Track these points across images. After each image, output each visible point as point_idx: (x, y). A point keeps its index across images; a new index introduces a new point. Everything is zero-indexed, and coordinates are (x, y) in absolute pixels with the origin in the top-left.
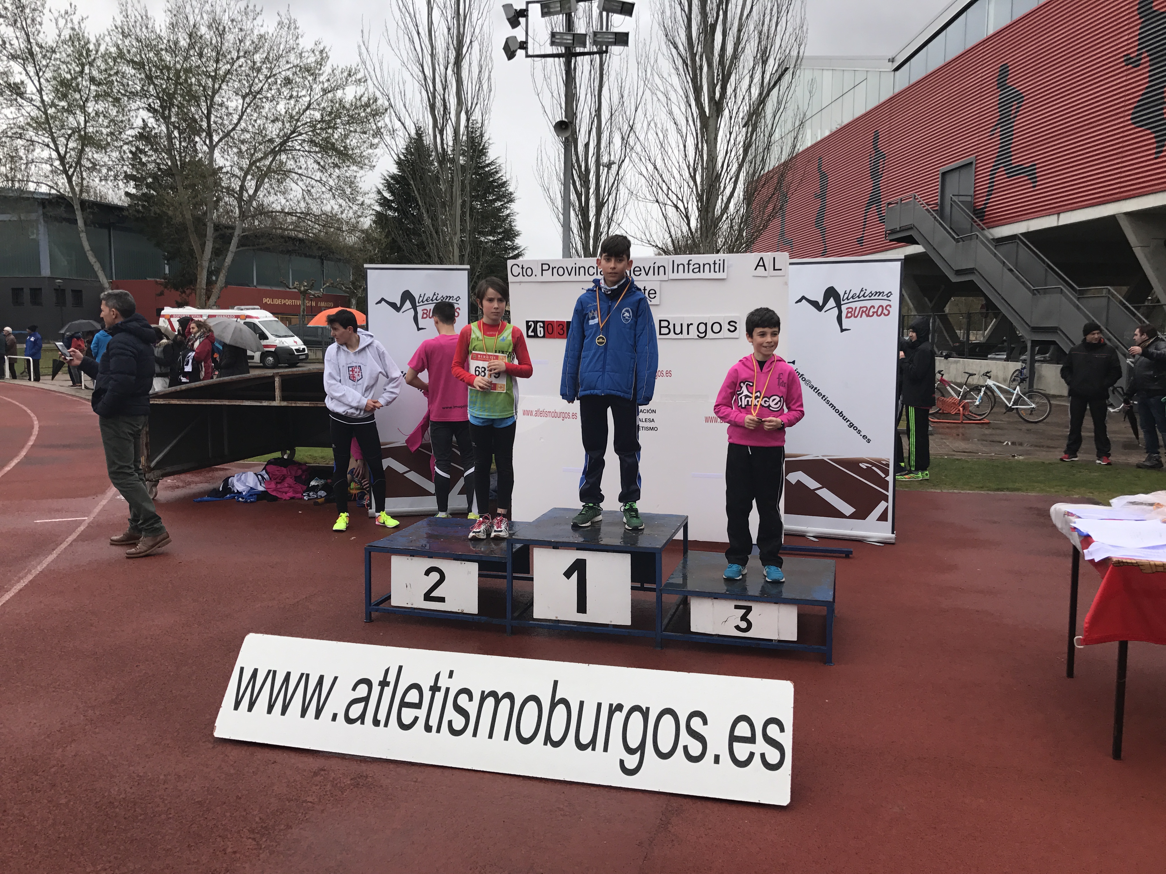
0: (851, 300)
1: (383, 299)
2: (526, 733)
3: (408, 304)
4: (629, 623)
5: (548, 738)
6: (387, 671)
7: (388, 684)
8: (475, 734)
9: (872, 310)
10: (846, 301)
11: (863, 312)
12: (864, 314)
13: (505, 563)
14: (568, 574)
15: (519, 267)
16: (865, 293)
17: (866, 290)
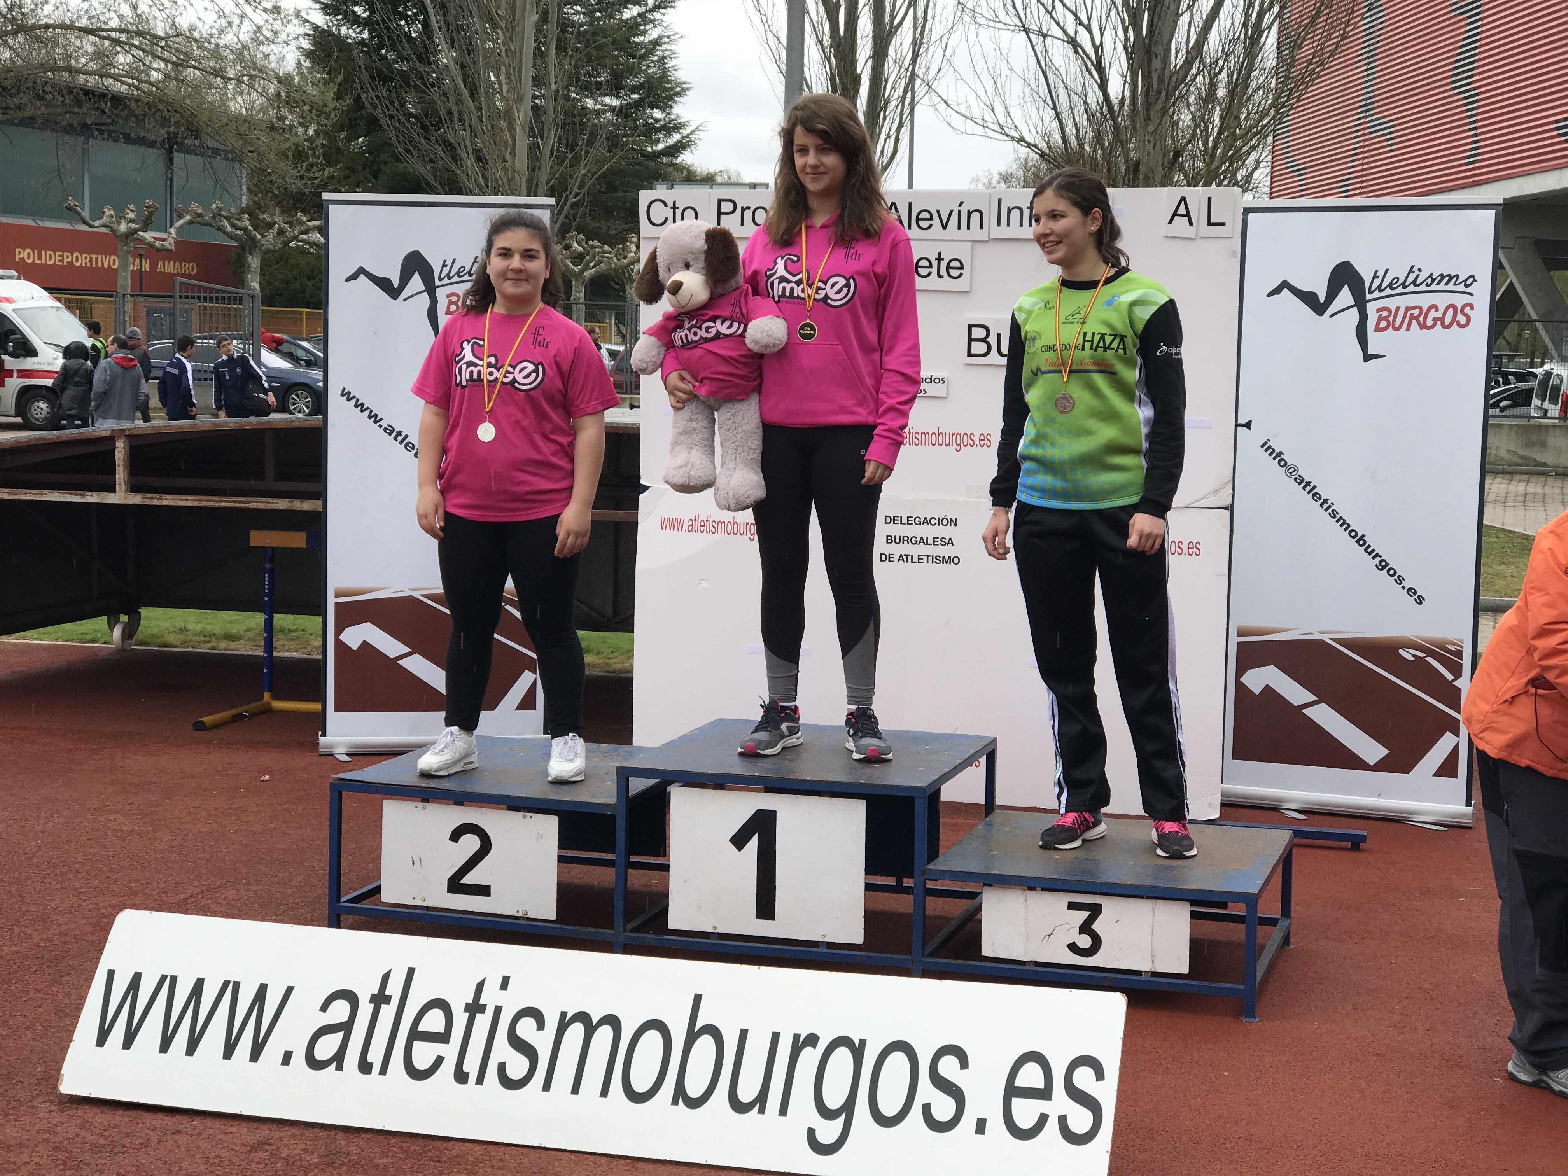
0: (1388, 292)
1: (361, 271)
2: (640, 1086)
3: (416, 283)
4: (859, 940)
5: (680, 1094)
6: (386, 978)
7: (387, 1000)
8: (547, 1087)
9: (1432, 314)
10: (1377, 294)
11: (1412, 317)
12: (1414, 322)
13: (613, 817)
14: (739, 840)
15: (666, 205)
16: (1418, 275)
17: (1420, 270)
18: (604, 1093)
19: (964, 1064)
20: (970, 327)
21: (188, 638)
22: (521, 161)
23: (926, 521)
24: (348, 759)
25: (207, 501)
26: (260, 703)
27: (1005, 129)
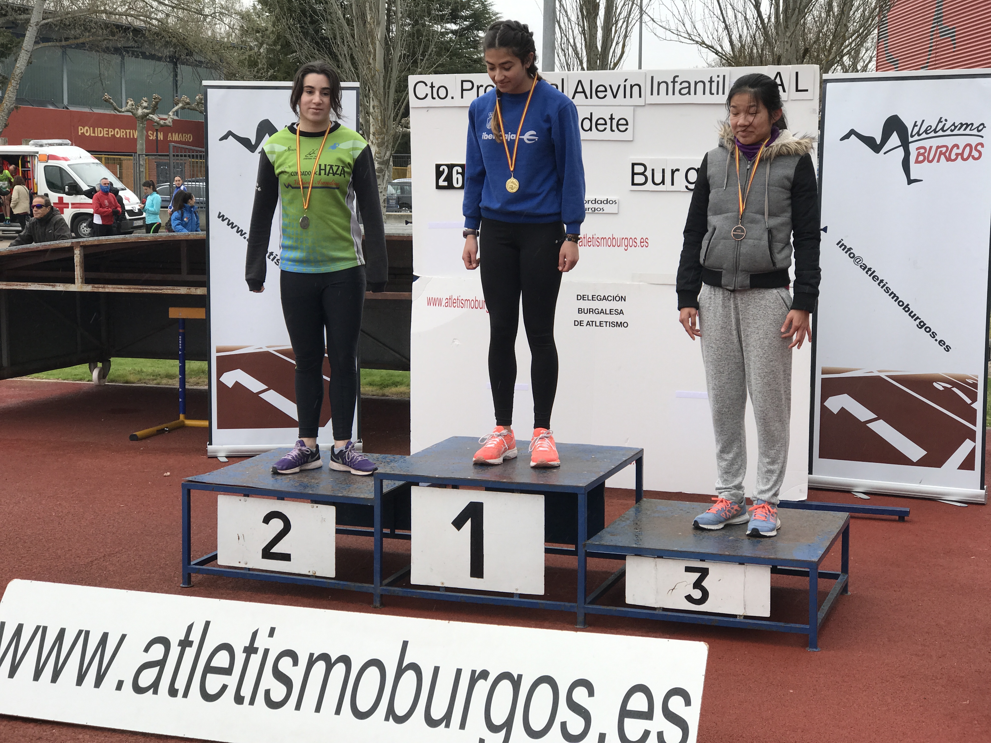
0: (924, 136)
1: (230, 133)
2: (363, 707)
4: (540, 592)
5: (391, 712)
6: (190, 628)
7: (190, 644)
8: (298, 707)
9: (955, 151)
10: (916, 138)
11: (941, 153)
12: (942, 156)
13: (372, 507)
14: (458, 523)
15: (426, 85)
16: (945, 124)
17: (946, 120)
18: (338, 712)
19: (591, 693)
20: (633, 165)
21: (142, 378)
22: (379, 64)
23: (605, 298)
24: (226, 460)
25: (135, 289)
26: (178, 421)
27: (693, 36)
